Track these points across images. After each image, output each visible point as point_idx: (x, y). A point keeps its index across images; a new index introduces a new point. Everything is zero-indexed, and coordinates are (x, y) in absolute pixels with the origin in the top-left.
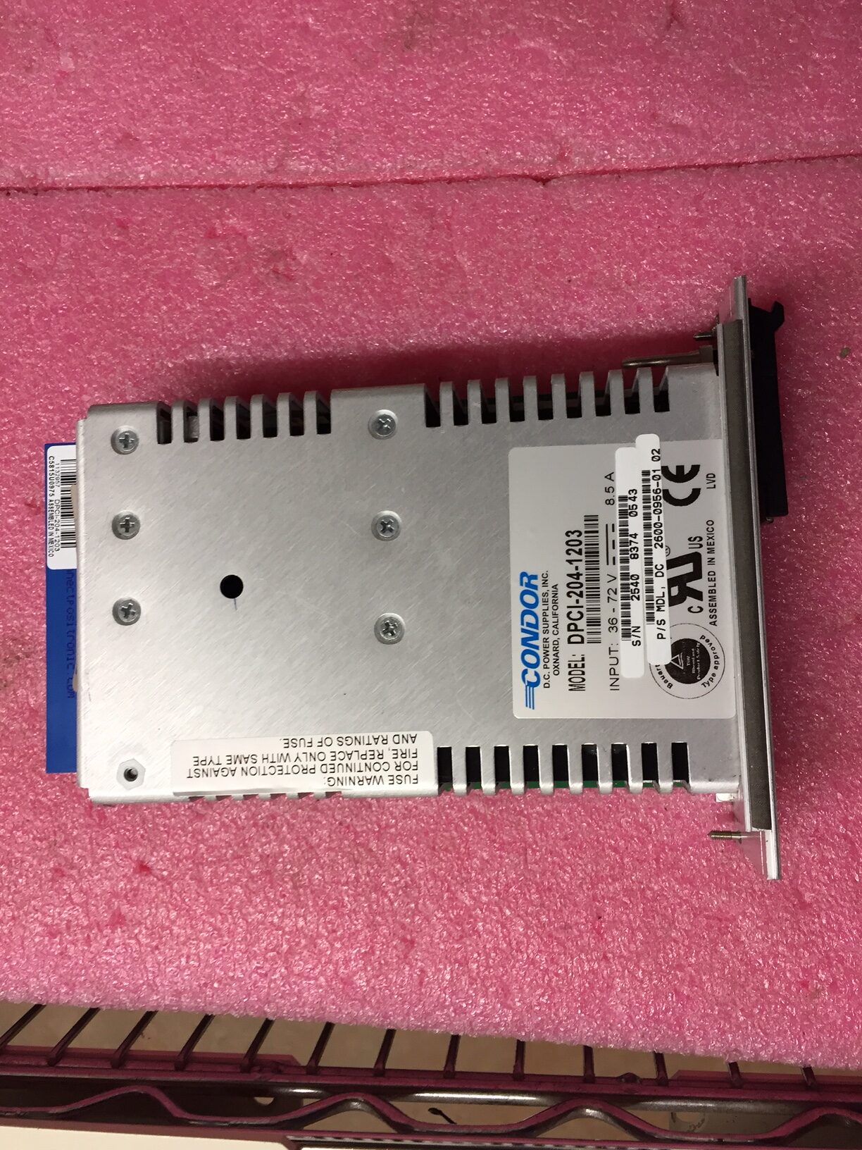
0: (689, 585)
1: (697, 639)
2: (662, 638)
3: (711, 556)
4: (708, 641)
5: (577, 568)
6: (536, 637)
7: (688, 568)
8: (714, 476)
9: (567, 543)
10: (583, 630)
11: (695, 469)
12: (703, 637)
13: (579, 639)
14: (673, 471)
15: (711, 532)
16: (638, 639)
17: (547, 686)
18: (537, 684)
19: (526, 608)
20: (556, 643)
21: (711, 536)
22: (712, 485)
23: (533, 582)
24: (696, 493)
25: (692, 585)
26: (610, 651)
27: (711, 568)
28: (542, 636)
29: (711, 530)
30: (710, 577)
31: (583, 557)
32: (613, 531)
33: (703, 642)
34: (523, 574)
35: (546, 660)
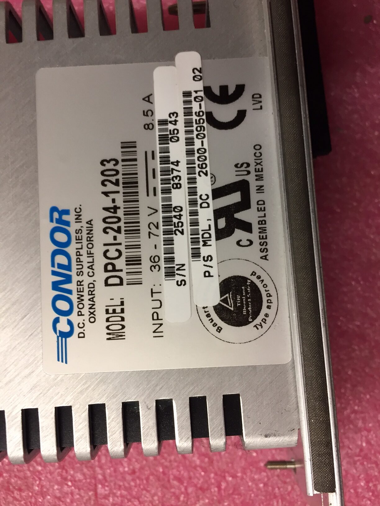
0: (238, 216)
1: (248, 275)
2: (209, 276)
3: (260, 183)
4: (259, 277)
5: (114, 201)
6: (68, 279)
7: (235, 198)
8: (260, 97)
9: (102, 173)
10: (121, 270)
11: (240, 89)
12: (253, 274)
13: (117, 281)
14: (216, 91)
15: (258, 157)
16: (183, 278)
17: (81, 336)
18: (69, 334)
19: (56, 248)
20: (91, 286)
21: (259, 161)
22: (258, 106)
23: (65, 217)
24: (241, 115)
25: (241, 216)
26: (152, 293)
27: (260, 197)
28: (75, 278)
29: (258, 155)
30: (260, 206)
31: (120, 188)
32: (153, 158)
33: (254, 279)
34: (54, 209)
35: (81, 306)
